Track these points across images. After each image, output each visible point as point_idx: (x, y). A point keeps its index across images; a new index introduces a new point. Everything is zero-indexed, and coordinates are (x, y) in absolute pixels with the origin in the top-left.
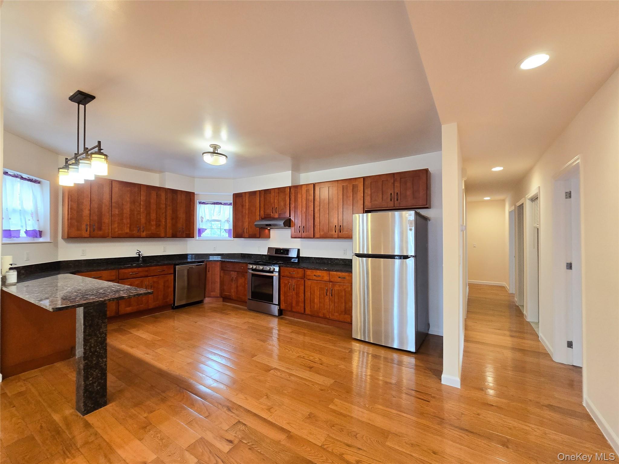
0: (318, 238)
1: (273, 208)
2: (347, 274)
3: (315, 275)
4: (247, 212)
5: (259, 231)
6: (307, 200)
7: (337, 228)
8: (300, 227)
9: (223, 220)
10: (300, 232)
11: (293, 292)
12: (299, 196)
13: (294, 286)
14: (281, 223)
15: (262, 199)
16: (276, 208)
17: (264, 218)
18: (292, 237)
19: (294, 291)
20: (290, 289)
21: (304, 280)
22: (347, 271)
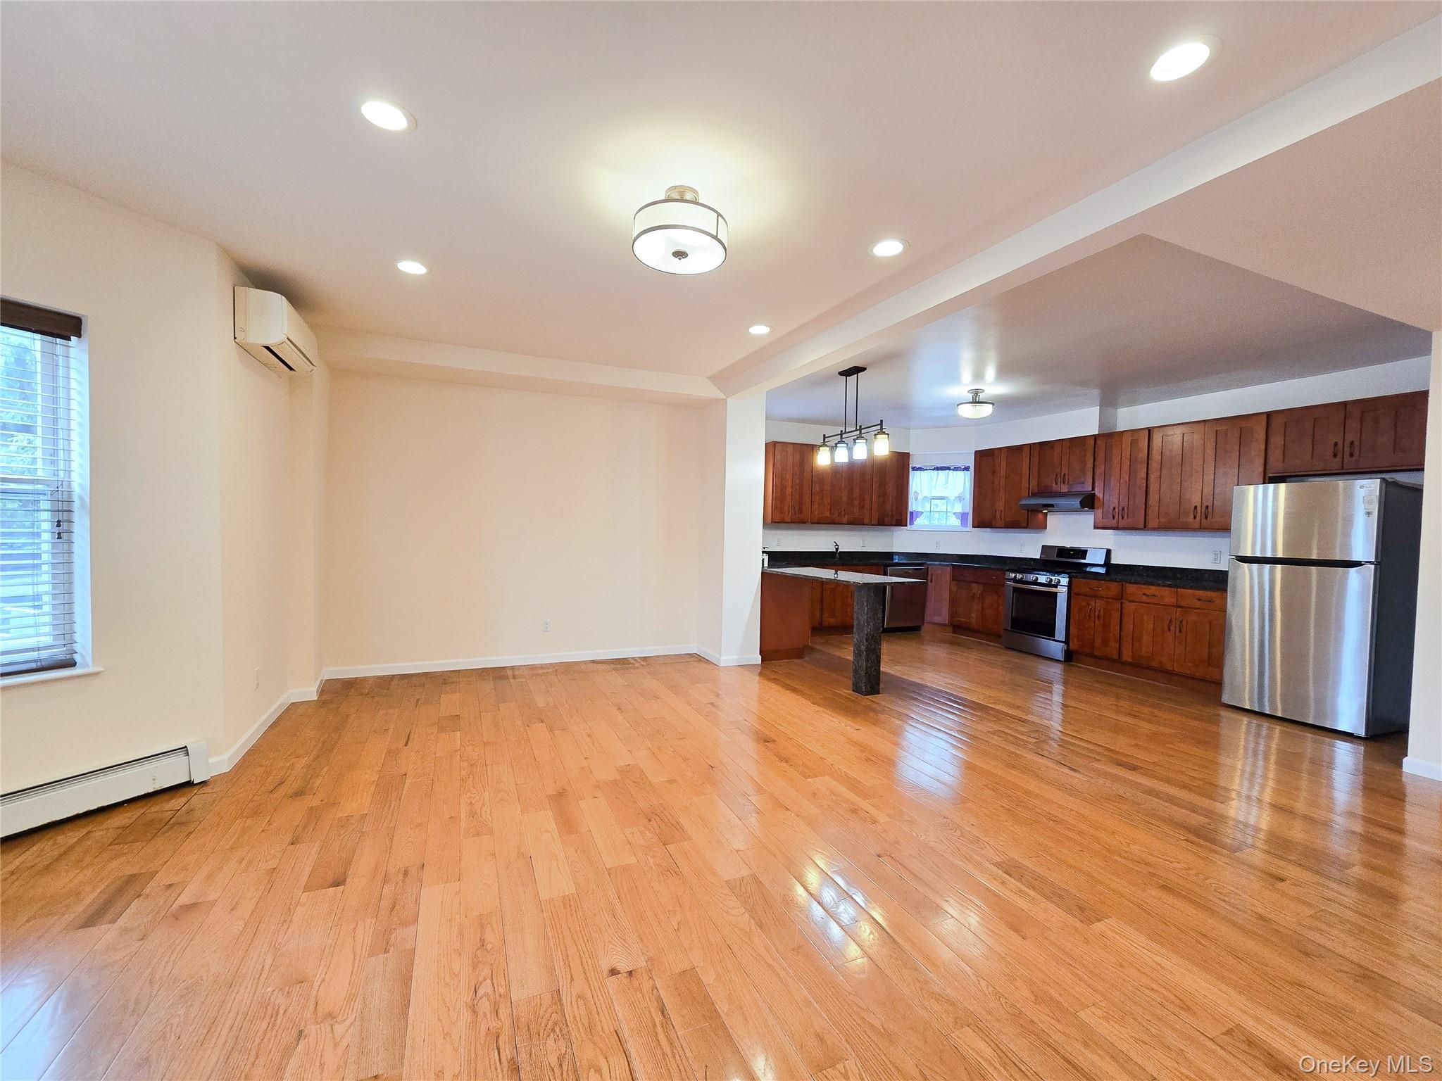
0: (1153, 529)
1: (1057, 475)
2: (1215, 594)
3: (1144, 594)
4: (1002, 483)
5: (1026, 515)
6: (1133, 460)
7: (1199, 512)
8: (1114, 509)
9: (952, 498)
10: (1114, 517)
11: (1097, 621)
12: (1116, 452)
13: (1099, 611)
14: (1076, 502)
15: (1036, 459)
16: (1064, 475)
17: (1038, 493)
18: (1096, 527)
19: (1099, 619)
20: (1090, 616)
21: (1122, 603)
22: (1217, 589)
